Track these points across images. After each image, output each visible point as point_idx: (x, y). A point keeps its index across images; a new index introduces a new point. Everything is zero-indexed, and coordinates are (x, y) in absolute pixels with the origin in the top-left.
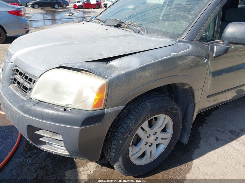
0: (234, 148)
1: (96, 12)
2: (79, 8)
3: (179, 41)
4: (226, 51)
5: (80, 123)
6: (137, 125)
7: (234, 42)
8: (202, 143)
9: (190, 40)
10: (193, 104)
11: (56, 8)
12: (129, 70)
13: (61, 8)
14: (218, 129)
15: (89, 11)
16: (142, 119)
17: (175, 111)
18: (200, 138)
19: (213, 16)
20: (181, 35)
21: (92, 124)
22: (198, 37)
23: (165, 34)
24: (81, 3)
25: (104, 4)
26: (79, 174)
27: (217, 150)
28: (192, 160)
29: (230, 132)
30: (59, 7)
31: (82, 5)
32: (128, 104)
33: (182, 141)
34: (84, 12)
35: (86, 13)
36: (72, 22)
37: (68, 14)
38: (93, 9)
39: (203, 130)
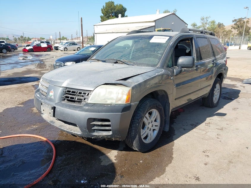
0: (195, 132)
1: (49, 55)
2: (29, 52)
3: (157, 68)
4: (181, 71)
5: (121, 111)
6: (144, 114)
7: (184, 67)
8: (176, 132)
9: (162, 67)
10: (168, 104)
11: (3, 53)
12: (139, 83)
13: (8, 52)
14: (183, 124)
15: (41, 54)
16: (146, 110)
17: (160, 107)
18: (174, 130)
19: (170, 54)
20: (157, 65)
21: (126, 111)
22: (166, 65)
23: (148, 65)
24: (31, 47)
25: (55, 47)
26: (109, 157)
27: (186, 134)
28: (173, 141)
29: (191, 125)
30: (7, 51)
31: (32, 49)
32: (140, 101)
33: (165, 130)
34: (37, 56)
35: (39, 56)
36: (31, 65)
37: (22, 58)
38: (44, 52)
39: (175, 126)
